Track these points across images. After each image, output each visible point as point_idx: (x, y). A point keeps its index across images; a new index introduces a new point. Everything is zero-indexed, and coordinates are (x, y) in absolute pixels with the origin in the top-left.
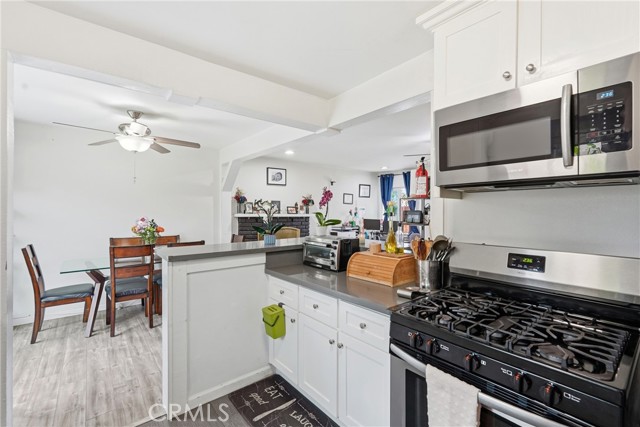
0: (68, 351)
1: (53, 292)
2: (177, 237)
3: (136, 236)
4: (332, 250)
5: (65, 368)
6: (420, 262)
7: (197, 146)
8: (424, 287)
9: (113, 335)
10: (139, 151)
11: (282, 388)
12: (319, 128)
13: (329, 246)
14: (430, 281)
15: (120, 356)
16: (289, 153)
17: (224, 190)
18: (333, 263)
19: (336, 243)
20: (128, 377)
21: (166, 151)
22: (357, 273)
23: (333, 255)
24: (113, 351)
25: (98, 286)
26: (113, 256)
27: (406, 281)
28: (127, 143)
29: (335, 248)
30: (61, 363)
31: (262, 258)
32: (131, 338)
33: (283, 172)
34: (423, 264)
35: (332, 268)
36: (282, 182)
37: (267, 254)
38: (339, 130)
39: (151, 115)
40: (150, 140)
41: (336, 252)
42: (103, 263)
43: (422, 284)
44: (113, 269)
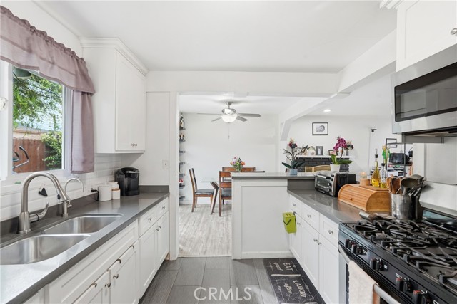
0: (203, 218)
1: (200, 191)
2: (254, 169)
3: (232, 167)
4: (331, 182)
5: (201, 225)
6: (392, 196)
7: (259, 116)
8: (395, 216)
9: (220, 216)
10: (231, 122)
11: (295, 266)
12: (331, 94)
13: (328, 178)
14: (402, 212)
15: (221, 226)
16: (327, 111)
17: (281, 140)
18: (330, 190)
19: (333, 176)
20: (221, 236)
21: (245, 120)
22: (344, 199)
23: (331, 185)
24: (218, 223)
25: (215, 190)
26: (220, 176)
27: (383, 210)
28: (226, 119)
29: (332, 180)
30: (199, 222)
31: (285, 183)
32: (227, 219)
33: (326, 125)
34: (395, 197)
35: (331, 194)
36: (325, 132)
37: (289, 180)
38: (349, 93)
39: (236, 102)
40: (236, 116)
41: (332, 183)
42: (216, 179)
43: (393, 213)
44: (221, 182)
